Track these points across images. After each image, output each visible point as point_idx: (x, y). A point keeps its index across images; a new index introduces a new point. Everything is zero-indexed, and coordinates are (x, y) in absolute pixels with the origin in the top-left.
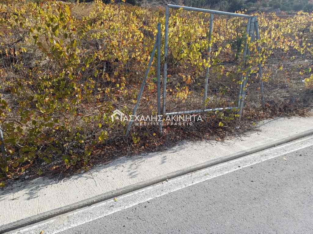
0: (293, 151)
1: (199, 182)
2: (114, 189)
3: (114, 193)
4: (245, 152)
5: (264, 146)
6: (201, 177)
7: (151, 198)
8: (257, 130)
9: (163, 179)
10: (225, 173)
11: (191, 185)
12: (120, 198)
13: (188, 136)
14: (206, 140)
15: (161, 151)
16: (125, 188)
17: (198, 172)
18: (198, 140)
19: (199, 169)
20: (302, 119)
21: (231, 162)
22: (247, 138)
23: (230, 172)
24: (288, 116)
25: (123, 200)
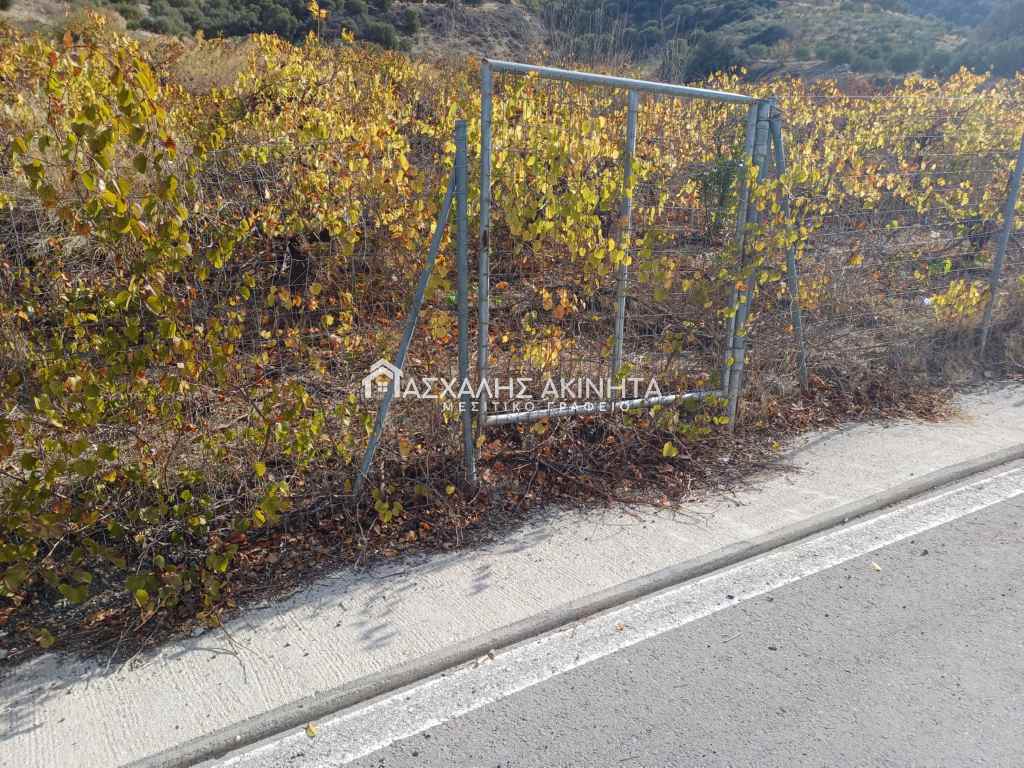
0: (900, 537)
1: (600, 655)
2: (308, 694)
3: (306, 709)
4: (747, 546)
5: (809, 525)
6: (605, 638)
7: (435, 722)
8: (788, 469)
9: (477, 649)
10: (684, 621)
11: (571, 667)
12: (329, 723)
13: (562, 491)
14: (623, 504)
15: (474, 547)
16: (344, 687)
17: (596, 620)
18: (595, 503)
19: (601, 608)
20: (927, 429)
21: (704, 580)
22: (753, 497)
23: (700, 616)
24: (883, 418)
25: (338, 730)
